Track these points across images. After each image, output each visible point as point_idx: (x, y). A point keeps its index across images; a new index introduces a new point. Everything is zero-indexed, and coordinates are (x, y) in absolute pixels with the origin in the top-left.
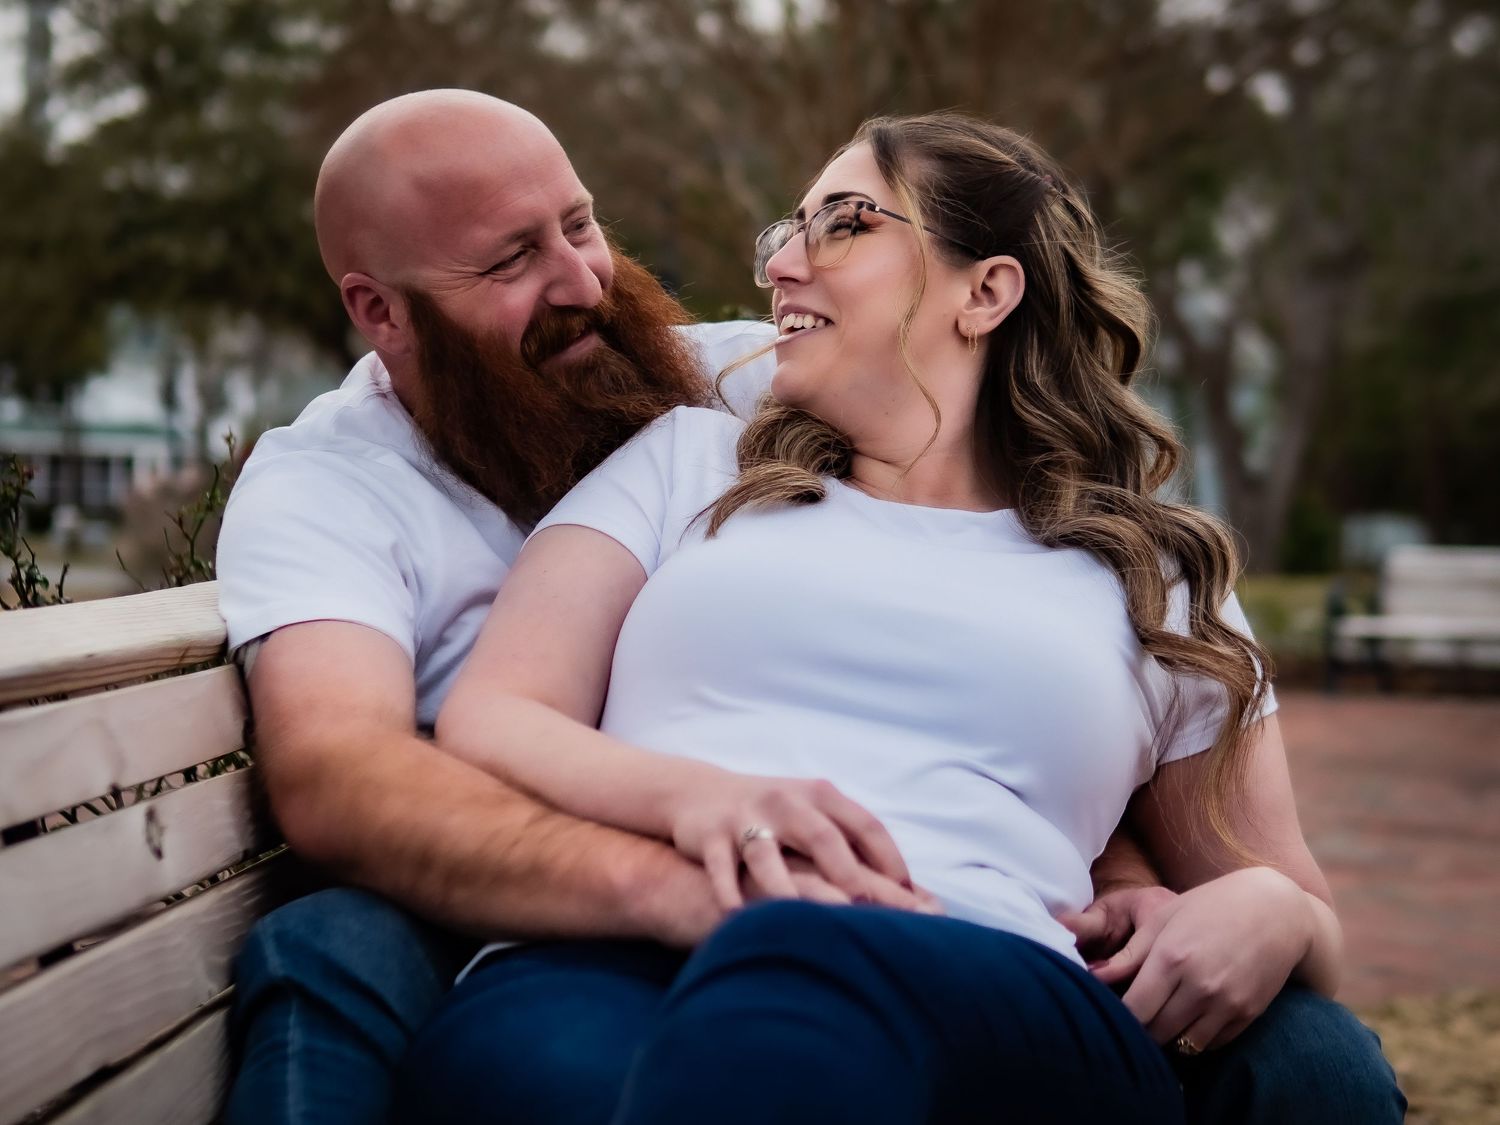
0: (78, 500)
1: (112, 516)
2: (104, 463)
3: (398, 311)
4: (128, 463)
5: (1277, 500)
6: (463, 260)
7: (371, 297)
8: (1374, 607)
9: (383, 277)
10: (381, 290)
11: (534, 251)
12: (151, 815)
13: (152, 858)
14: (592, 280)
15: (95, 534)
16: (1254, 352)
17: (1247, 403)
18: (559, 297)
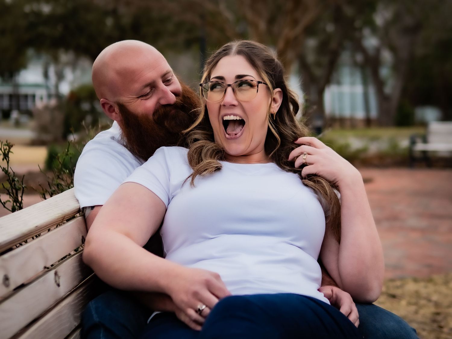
0: (18, 108)
1: (30, 114)
2: (26, 96)
3: (117, 109)
4: (34, 96)
5: (394, 102)
6: (132, 94)
7: (109, 105)
8: (425, 140)
9: (111, 100)
10: (111, 103)
11: (154, 89)
12: (56, 274)
13: (57, 287)
14: (172, 96)
15: (24, 119)
16: (387, 56)
17: (385, 72)
18: (163, 102)
